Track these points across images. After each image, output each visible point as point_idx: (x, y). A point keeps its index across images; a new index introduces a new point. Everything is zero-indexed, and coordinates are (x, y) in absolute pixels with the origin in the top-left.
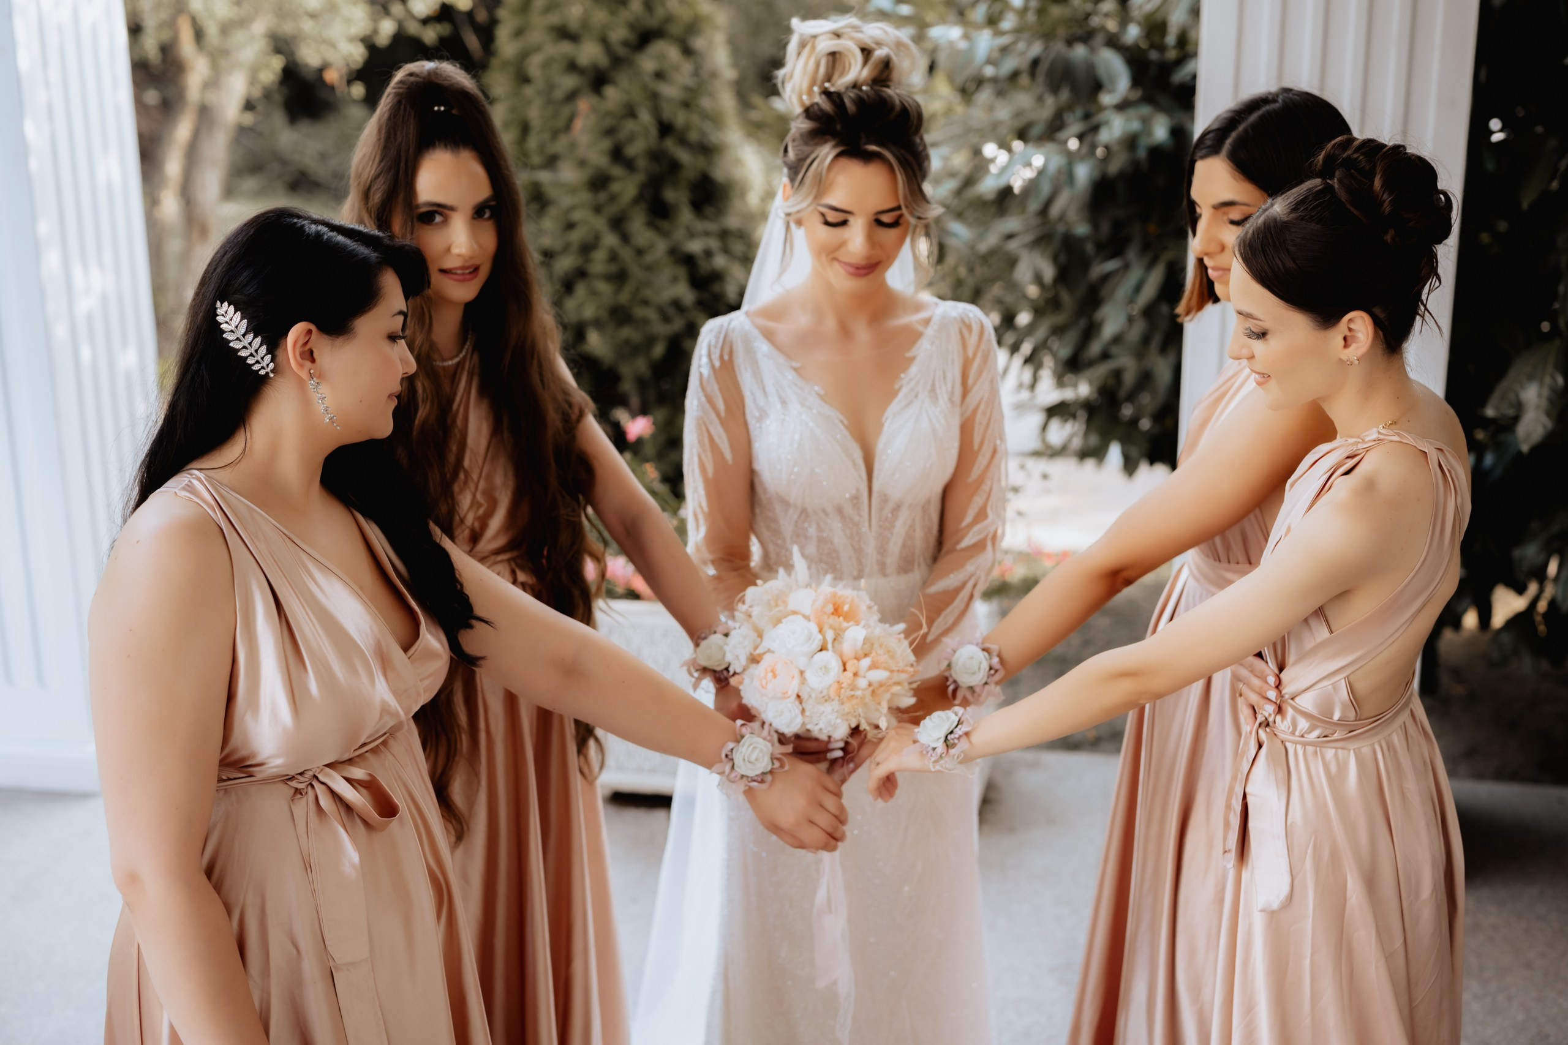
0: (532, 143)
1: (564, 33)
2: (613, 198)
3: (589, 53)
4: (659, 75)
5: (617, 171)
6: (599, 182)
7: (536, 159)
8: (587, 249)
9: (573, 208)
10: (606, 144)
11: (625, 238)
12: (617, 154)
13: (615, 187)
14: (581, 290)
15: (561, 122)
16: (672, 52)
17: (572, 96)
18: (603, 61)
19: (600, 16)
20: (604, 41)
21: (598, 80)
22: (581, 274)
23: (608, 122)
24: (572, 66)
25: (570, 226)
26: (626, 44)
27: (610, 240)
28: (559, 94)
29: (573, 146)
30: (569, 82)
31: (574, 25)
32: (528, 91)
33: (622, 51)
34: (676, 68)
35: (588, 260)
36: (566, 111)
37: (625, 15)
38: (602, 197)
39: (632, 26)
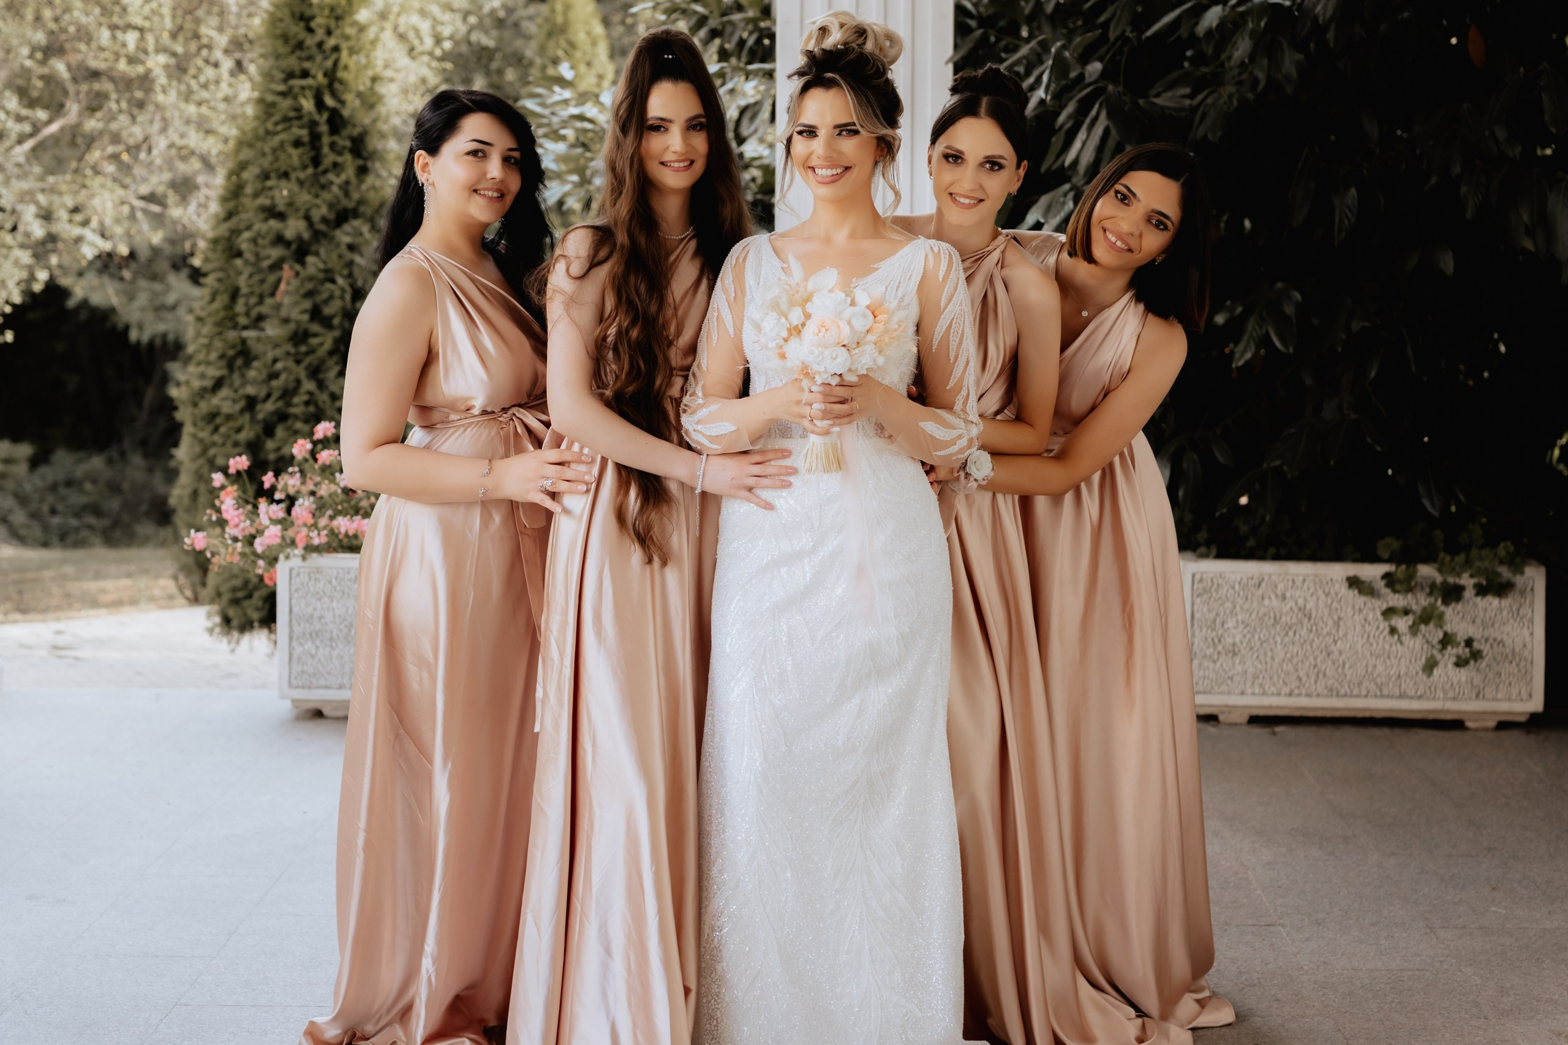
0: (240, 307)
1: (272, 213)
2: (312, 351)
3: (294, 227)
4: (351, 248)
5: (315, 328)
6: (300, 337)
7: (243, 321)
8: (287, 394)
9: (275, 361)
10: (307, 304)
11: (321, 385)
12: (316, 313)
13: (314, 341)
14: (280, 432)
15: (266, 287)
16: (365, 229)
17: (277, 266)
18: (306, 236)
19: (304, 198)
20: (307, 218)
21: (300, 251)
22: (282, 417)
23: (309, 286)
24: (279, 240)
25: (274, 376)
26: (324, 220)
27: (309, 385)
28: (265, 264)
29: (278, 307)
30: (276, 253)
31: (281, 207)
32: (238, 262)
33: (322, 227)
34: (367, 242)
35: (289, 404)
36: (272, 278)
37: (326, 196)
38: (303, 349)
39: (331, 206)
